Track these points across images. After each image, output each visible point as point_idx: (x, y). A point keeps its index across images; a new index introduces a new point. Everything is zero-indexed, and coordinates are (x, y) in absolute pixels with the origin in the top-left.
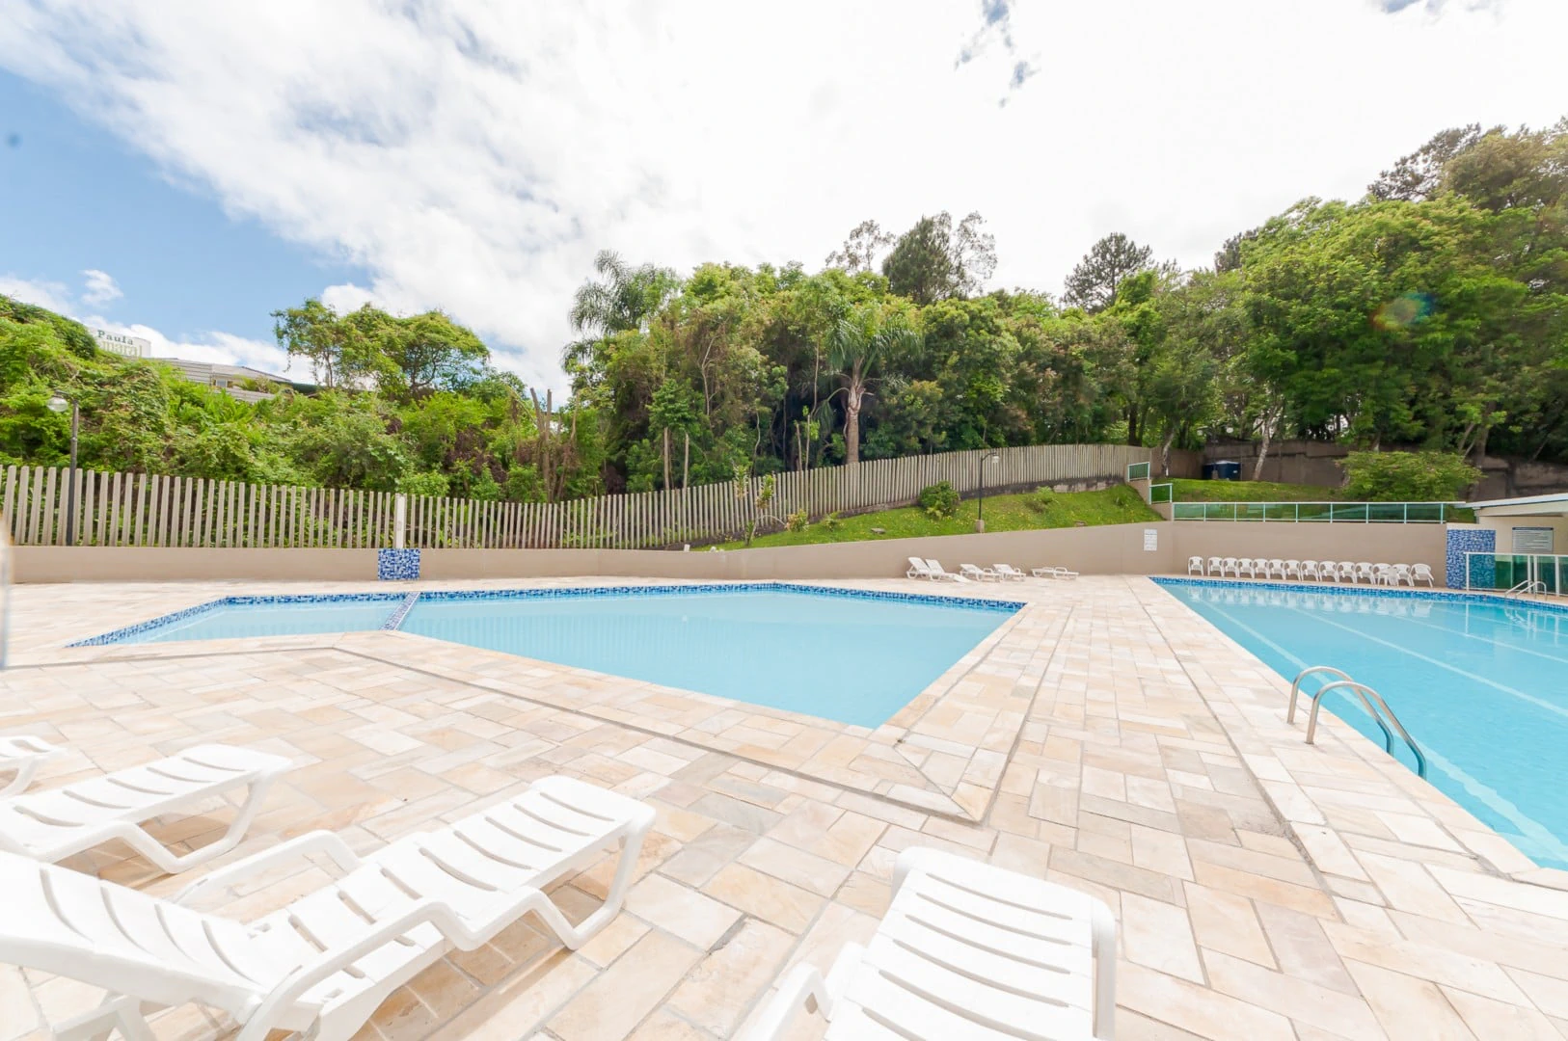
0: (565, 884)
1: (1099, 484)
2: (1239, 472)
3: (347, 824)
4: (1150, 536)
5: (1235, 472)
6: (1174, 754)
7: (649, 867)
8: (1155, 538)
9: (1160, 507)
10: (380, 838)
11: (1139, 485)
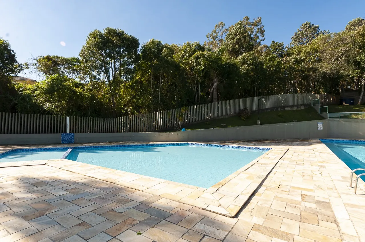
0: (103, 232)
1: (301, 107)
2: (353, 101)
3: (43, 215)
4: (320, 126)
5: (352, 101)
6: (306, 197)
7: (128, 228)
8: (322, 125)
9: (323, 115)
10: (52, 219)
11: (315, 107)
